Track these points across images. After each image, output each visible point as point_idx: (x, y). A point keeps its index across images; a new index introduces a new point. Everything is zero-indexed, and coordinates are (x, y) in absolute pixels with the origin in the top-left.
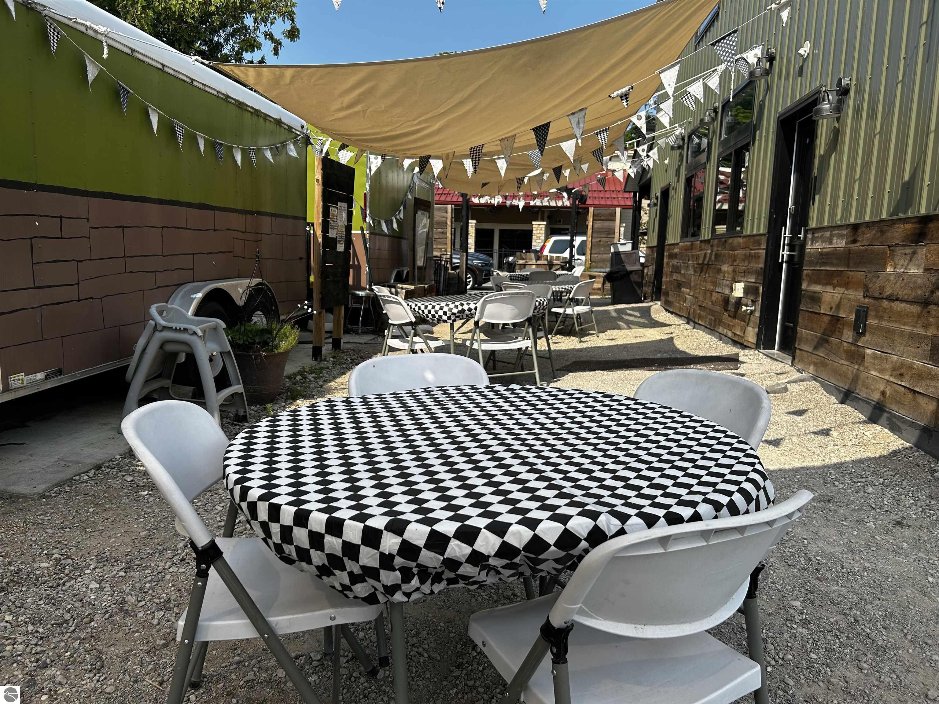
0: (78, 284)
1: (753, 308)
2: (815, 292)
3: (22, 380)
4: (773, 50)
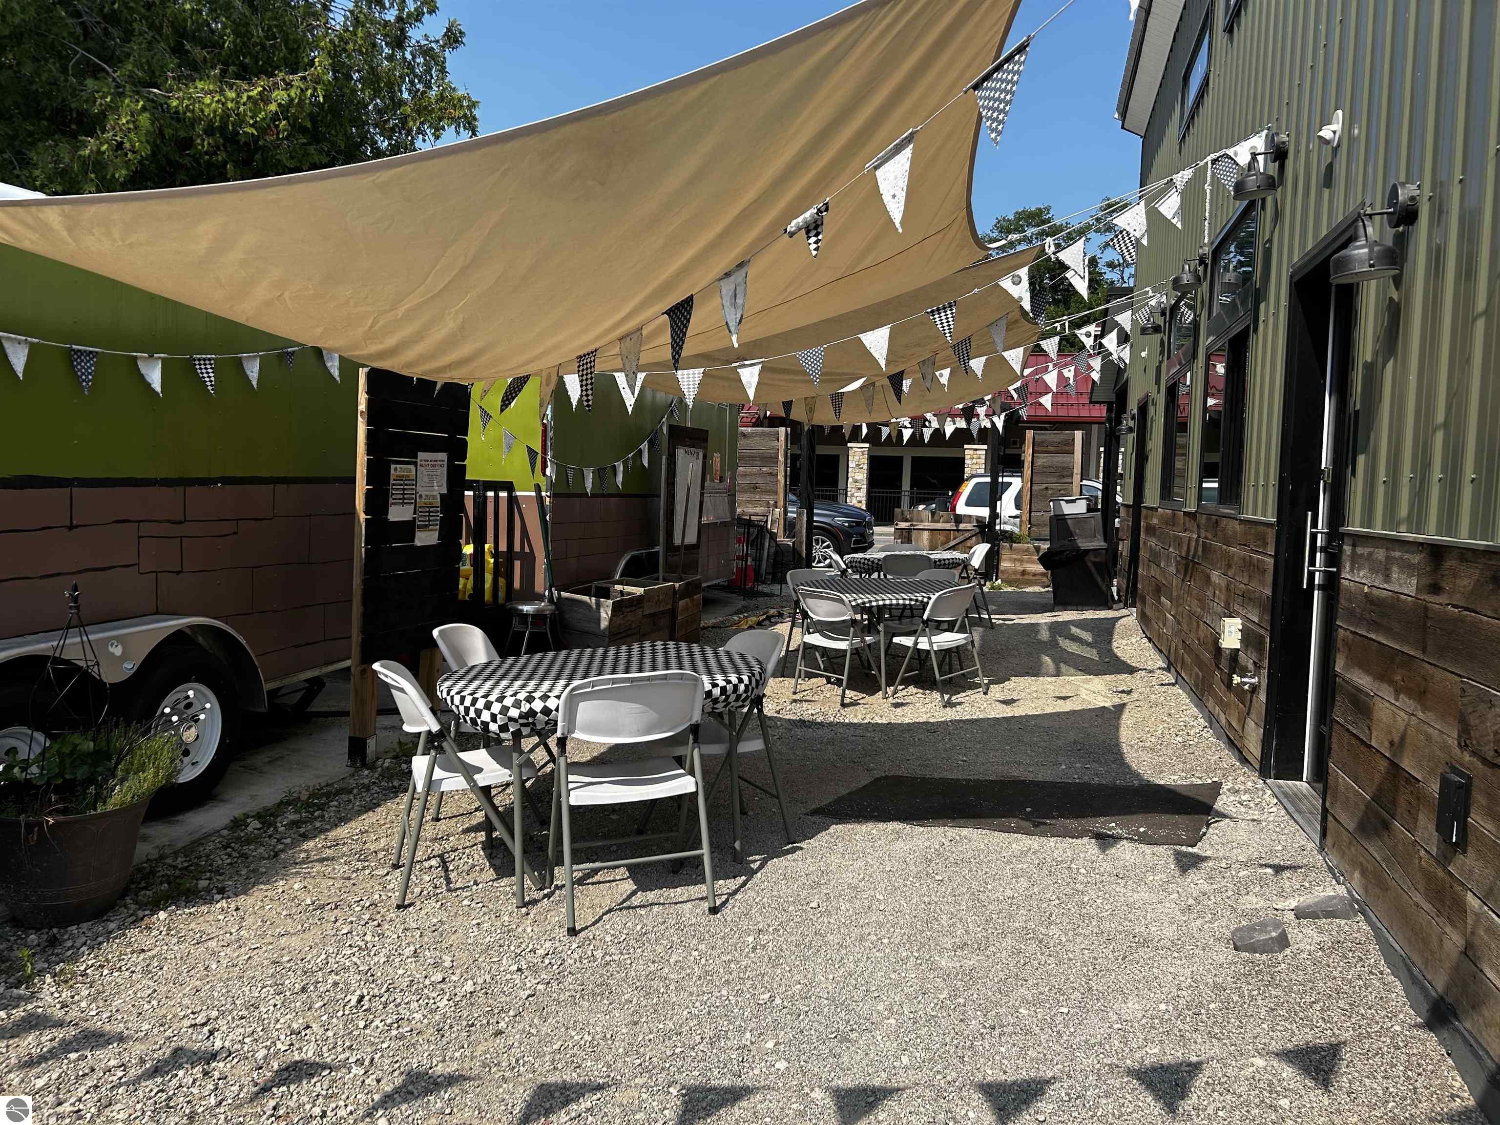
1: (1255, 680)
2: (1359, 690)
4: (1283, 137)
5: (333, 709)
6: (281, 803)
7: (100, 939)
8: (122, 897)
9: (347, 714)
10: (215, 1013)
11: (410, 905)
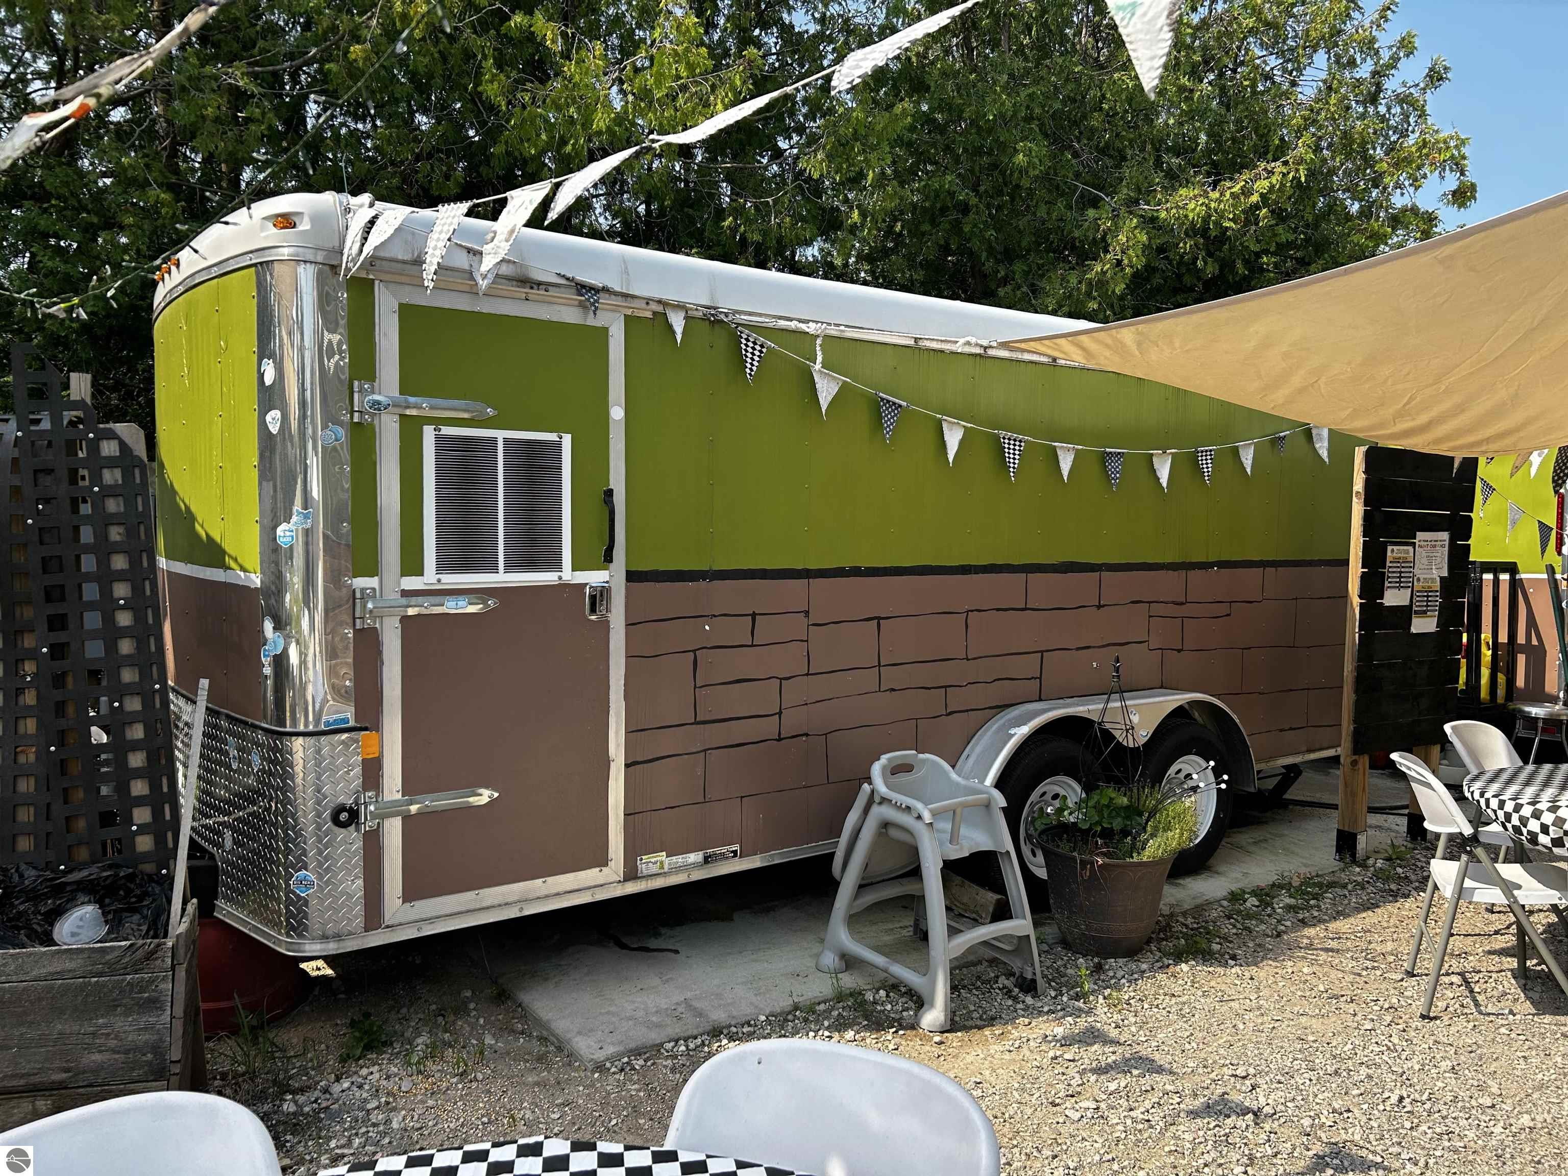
0: (780, 713)
3: (662, 863)
5: (1309, 799)
6: (1273, 885)
7: (1136, 976)
8: (1149, 941)
9: (1335, 807)
10: (1252, 1071)
11: (1436, 1018)
